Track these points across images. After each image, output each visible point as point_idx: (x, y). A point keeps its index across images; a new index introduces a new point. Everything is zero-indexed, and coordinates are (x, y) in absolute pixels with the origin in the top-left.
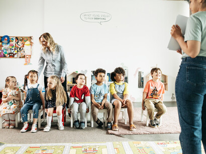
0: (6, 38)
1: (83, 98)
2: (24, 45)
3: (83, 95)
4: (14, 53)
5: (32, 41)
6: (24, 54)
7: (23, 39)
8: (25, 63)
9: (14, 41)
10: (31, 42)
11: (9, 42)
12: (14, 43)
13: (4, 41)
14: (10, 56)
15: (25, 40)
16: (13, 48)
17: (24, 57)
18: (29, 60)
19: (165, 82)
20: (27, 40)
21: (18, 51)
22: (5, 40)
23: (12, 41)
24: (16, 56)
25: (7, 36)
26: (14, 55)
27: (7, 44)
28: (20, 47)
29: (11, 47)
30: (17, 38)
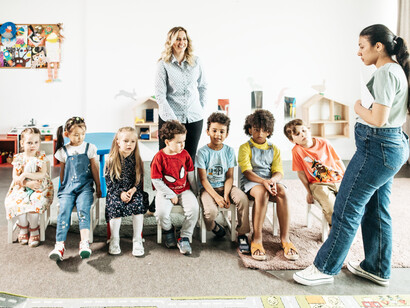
0: (10, 28)
1: (182, 175)
2: (45, 41)
3: (183, 170)
4: (25, 58)
5: (61, 32)
6: (45, 60)
7: (43, 29)
8: (47, 78)
9: (26, 33)
10: (60, 36)
11: (15, 35)
12: (25, 36)
13: (5, 34)
14: (17, 65)
15: (47, 30)
16: (24, 48)
17: (45, 66)
18: (56, 73)
19: (343, 119)
20: (52, 31)
21: (33, 54)
22: (8, 31)
23: (21, 34)
24: (28, 64)
25: (10, 24)
26: (25, 61)
27: (11, 39)
28: (36, 45)
29: (18, 46)
30: (31, 27)
